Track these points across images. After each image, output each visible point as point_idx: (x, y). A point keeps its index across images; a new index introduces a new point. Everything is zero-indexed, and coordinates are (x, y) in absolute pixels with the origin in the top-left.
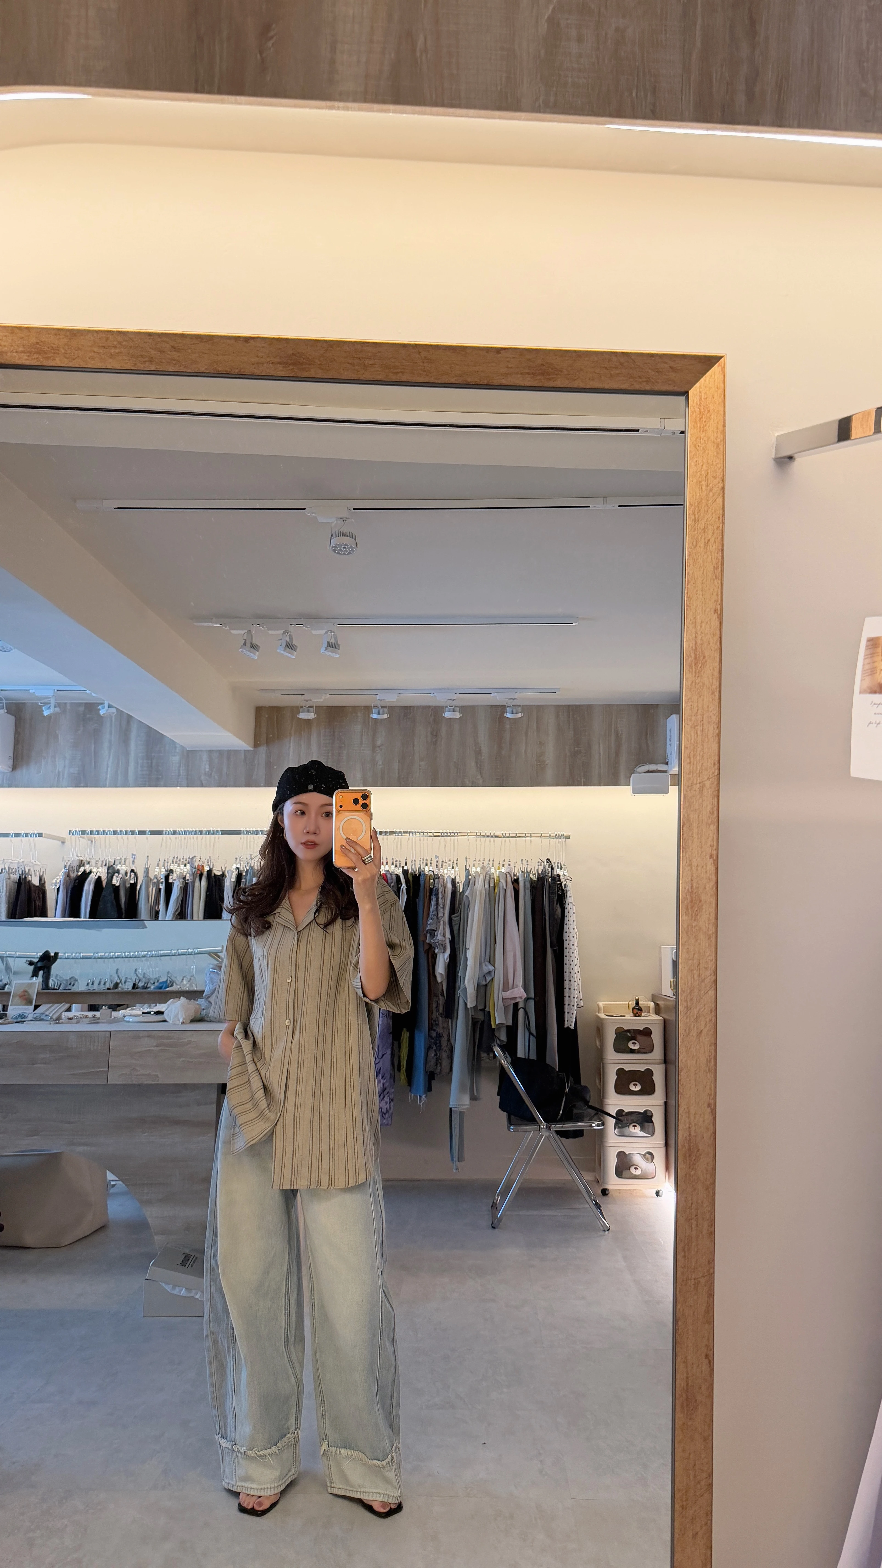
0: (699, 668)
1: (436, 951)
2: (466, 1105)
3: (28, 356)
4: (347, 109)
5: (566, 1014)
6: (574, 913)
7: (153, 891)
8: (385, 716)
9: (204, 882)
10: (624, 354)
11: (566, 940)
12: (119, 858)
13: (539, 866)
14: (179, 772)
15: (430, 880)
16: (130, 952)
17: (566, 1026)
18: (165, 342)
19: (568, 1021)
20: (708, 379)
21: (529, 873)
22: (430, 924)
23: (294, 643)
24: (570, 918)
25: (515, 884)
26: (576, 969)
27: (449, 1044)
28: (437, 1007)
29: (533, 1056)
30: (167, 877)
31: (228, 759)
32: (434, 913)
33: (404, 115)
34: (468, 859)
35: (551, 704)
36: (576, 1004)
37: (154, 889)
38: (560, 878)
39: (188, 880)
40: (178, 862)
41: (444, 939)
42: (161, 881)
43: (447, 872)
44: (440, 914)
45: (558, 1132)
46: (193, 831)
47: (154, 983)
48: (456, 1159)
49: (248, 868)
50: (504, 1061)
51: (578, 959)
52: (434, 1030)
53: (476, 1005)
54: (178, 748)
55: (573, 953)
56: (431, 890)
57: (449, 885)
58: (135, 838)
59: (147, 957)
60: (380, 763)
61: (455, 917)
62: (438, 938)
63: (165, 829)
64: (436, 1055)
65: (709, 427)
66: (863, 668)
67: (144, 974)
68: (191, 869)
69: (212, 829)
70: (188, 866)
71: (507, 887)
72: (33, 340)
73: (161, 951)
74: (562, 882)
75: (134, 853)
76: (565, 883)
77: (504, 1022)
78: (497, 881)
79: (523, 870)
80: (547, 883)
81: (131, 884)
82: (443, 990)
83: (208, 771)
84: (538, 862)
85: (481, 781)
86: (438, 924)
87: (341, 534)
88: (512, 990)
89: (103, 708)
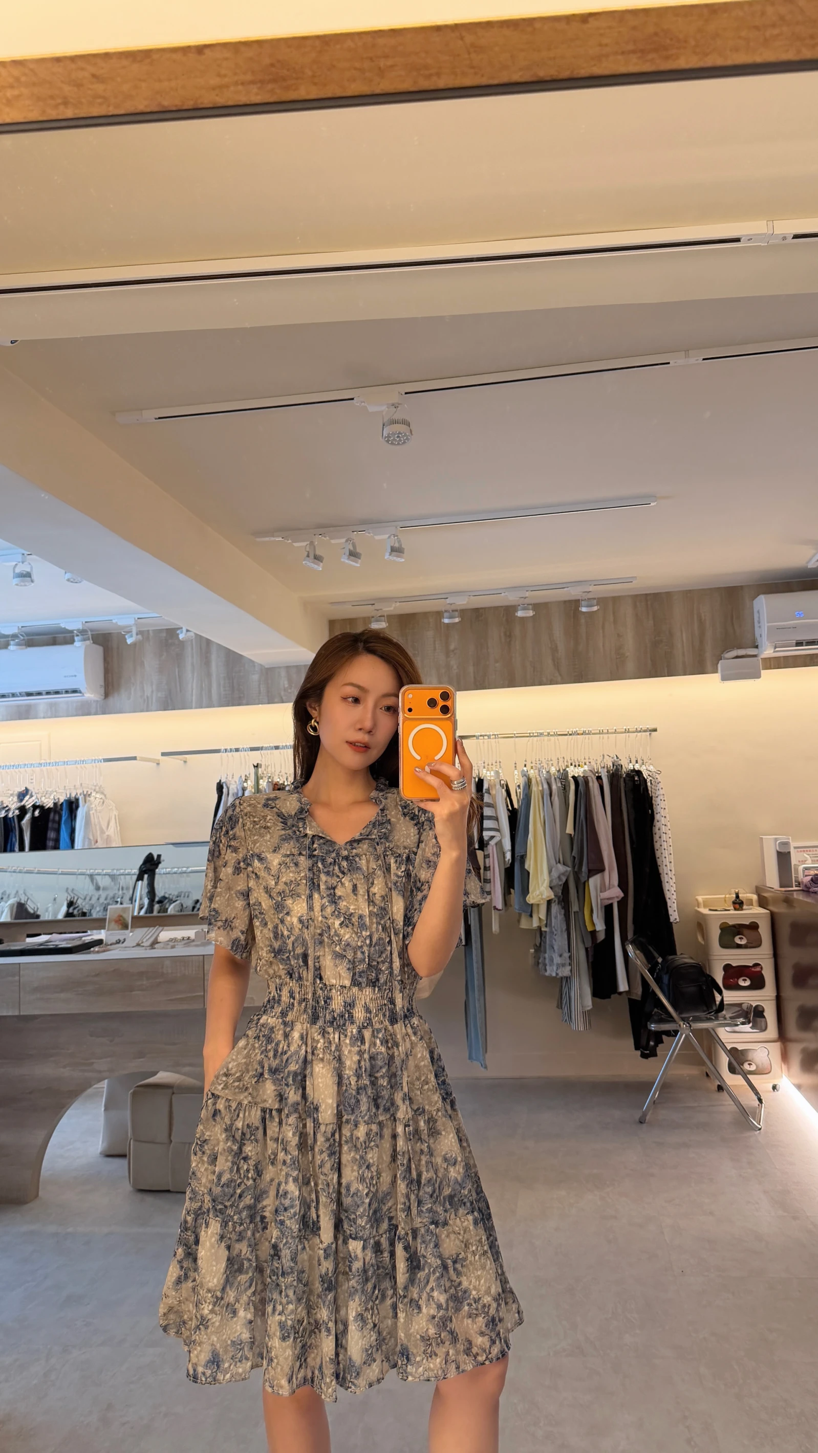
8: (457, 620)
14: (260, 691)
18: (82, 69)
23: (358, 550)
35: (627, 594)
54: (256, 667)
60: (455, 667)
83: (287, 687)
85: (559, 679)
87: (393, 422)
88: (609, 891)
89: (182, 632)
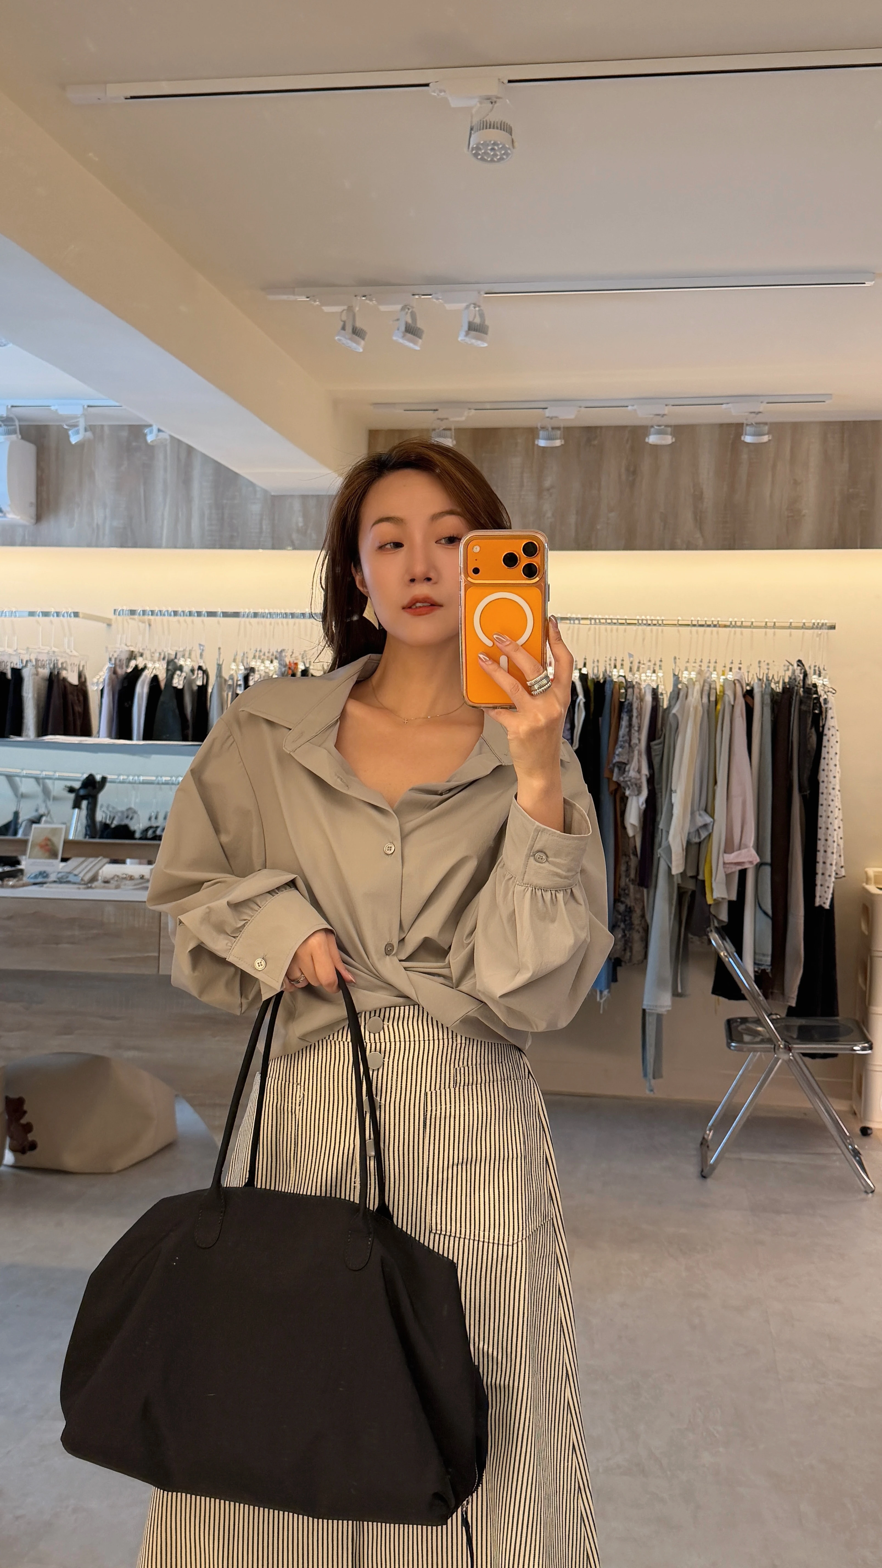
1: (627, 793)
2: (667, 1006)
5: (818, 888)
6: (837, 742)
8: (558, 443)
11: (823, 782)
12: (181, 649)
13: (785, 671)
14: (261, 528)
15: (620, 689)
17: (817, 905)
19: (820, 897)
21: (769, 681)
22: (619, 755)
23: (418, 325)
24: (831, 750)
25: (749, 698)
26: (837, 823)
27: (643, 922)
28: (627, 870)
30: (246, 677)
32: (624, 739)
34: (677, 660)
35: (815, 419)
36: (833, 874)
38: (817, 691)
40: (262, 657)
41: (638, 776)
42: (239, 682)
43: (645, 678)
44: (635, 741)
46: (281, 613)
48: (650, 1073)
50: (723, 952)
51: (839, 809)
52: (622, 902)
53: (685, 871)
54: (258, 493)
55: (832, 800)
56: (621, 704)
57: (649, 698)
58: (203, 622)
60: (549, 514)
61: (656, 745)
62: (630, 775)
63: (242, 610)
64: (624, 936)
68: (280, 668)
70: (276, 663)
71: (736, 702)
74: (821, 696)
75: (202, 643)
76: (826, 696)
77: (725, 895)
78: (720, 692)
79: (761, 677)
80: (798, 697)
81: (199, 686)
82: (635, 847)
83: (303, 526)
84: (784, 666)
85: (700, 542)
86: (631, 754)
87: (487, 125)
88: (739, 852)
89: (151, 432)
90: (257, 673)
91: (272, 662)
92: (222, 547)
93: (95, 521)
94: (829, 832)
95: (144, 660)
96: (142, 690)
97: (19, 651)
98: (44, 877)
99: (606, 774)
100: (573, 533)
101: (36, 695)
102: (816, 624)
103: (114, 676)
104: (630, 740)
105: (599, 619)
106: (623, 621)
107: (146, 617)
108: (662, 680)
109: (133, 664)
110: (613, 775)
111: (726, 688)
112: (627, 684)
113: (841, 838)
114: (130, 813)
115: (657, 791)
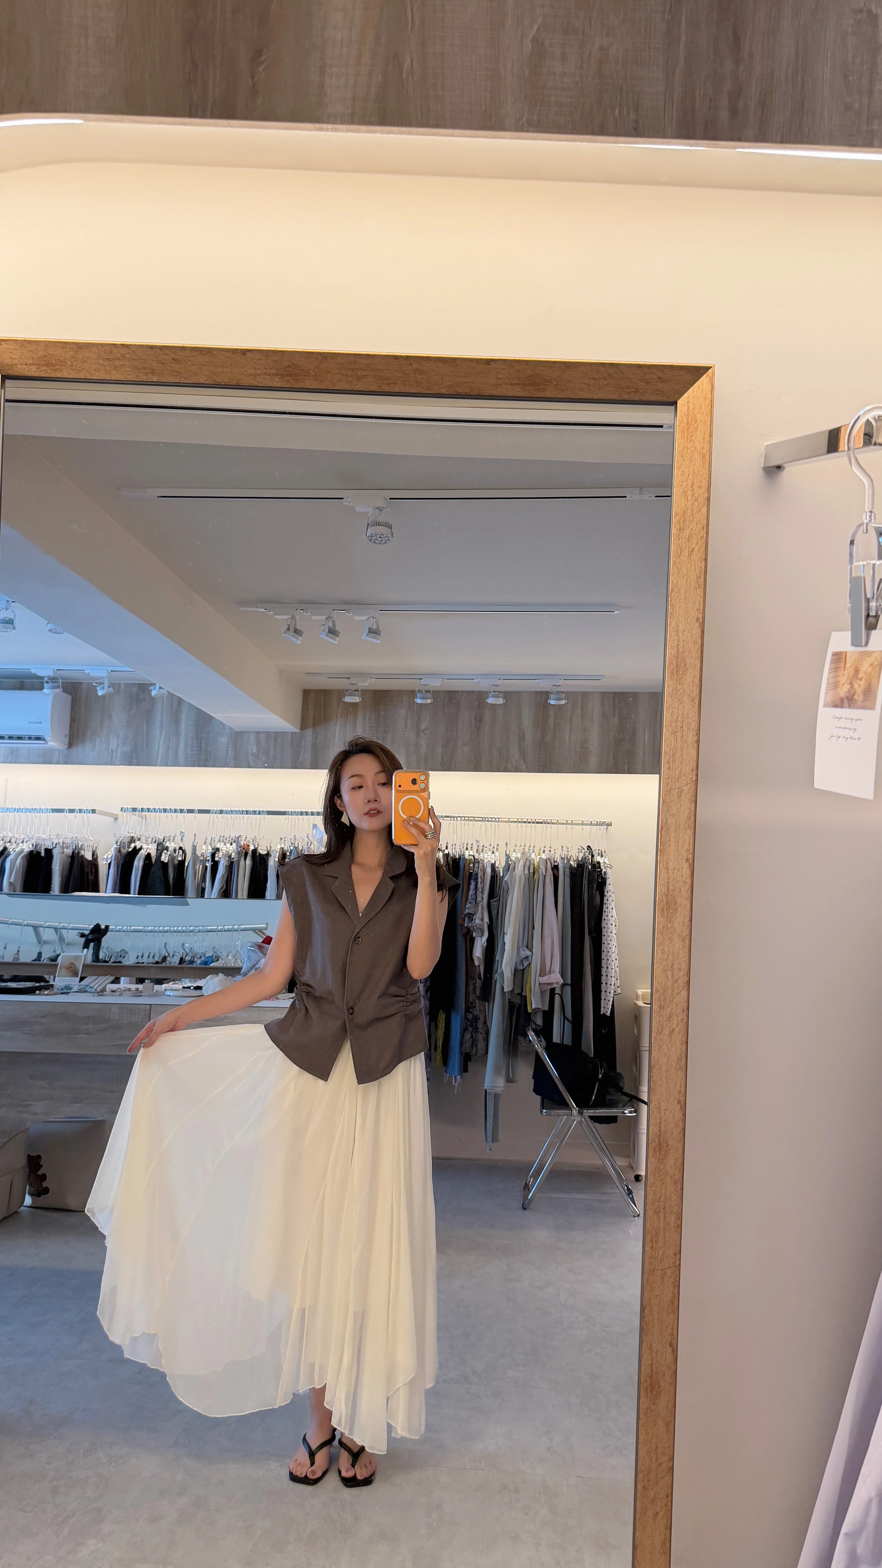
0: (680, 675)
1: (474, 935)
2: (502, 1087)
3: (36, 368)
4: (336, 130)
5: (603, 1001)
6: (613, 901)
7: (200, 868)
8: (429, 701)
9: (249, 861)
10: (612, 365)
11: (604, 928)
12: (168, 835)
13: (579, 852)
14: (227, 753)
15: (470, 864)
16: (178, 927)
17: (602, 1013)
18: (167, 355)
19: (604, 1007)
20: (696, 389)
21: (569, 860)
22: (469, 908)
23: (337, 629)
24: (609, 906)
25: (555, 871)
27: (485, 1026)
28: (474, 990)
29: (568, 1041)
30: (213, 855)
31: (276, 740)
32: (472, 898)
33: (392, 135)
34: (508, 845)
35: (596, 690)
36: (613, 991)
37: (201, 866)
38: (600, 866)
39: (233, 859)
40: (225, 841)
41: (481, 923)
42: (208, 858)
43: (487, 857)
44: (479, 899)
45: (591, 1118)
46: (239, 811)
47: (201, 958)
48: (490, 1139)
49: (292, 848)
50: (538, 1046)
51: (616, 947)
52: (471, 1013)
53: (513, 989)
54: (226, 730)
55: (611, 940)
56: (471, 874)
57: (489, 870)
58: (184, 816)
59: (194, 932)
60: (424, 747)
61: (494, 901)
62: (476, 922)
63: (212, 809)
64: (471, 1037)
65: (696, 437)
66: (827, 682)
67: (191, 948)
68: (237, 848)
69: (257, 809)
70: (234, 845)
71: (547, 873)
72: (41, 353)
73: (208, 926)
74: (602, 870)
75: (183, 831)
76: (605, 870)
77: (540, 1007)
78: (537, 866)
79: (563, 857)
81: (179, 861)
82: (480, 973)
83: (255, 753)
84: (579, 849)
85: (524, 767)
86: (477, 908)
87: (377, 524)
88: (549, 976)
89: (155, 689)
90: (220, 851)
91: (231, 844)
92: (199, 766)
93: (111, 747)
94: (609, 962)
95: (140, 843)
96: (138, 863)
97: (52, 837)
98: (68, 989)
99: (460, 922)
100: (440, 760)
101: (61, 868)
102: (599, 822)
103: (119, 854)
104: (476, 898)
105: (457, 817)
106: (473, 819)
107: (144, 813)
108: (498, 857)
109: (133, 845)
110: (464, 923)
111: (540, 864)
112: (474, 860)
113: (617, 967)
114: (123, 953)
115: (495, 933)
